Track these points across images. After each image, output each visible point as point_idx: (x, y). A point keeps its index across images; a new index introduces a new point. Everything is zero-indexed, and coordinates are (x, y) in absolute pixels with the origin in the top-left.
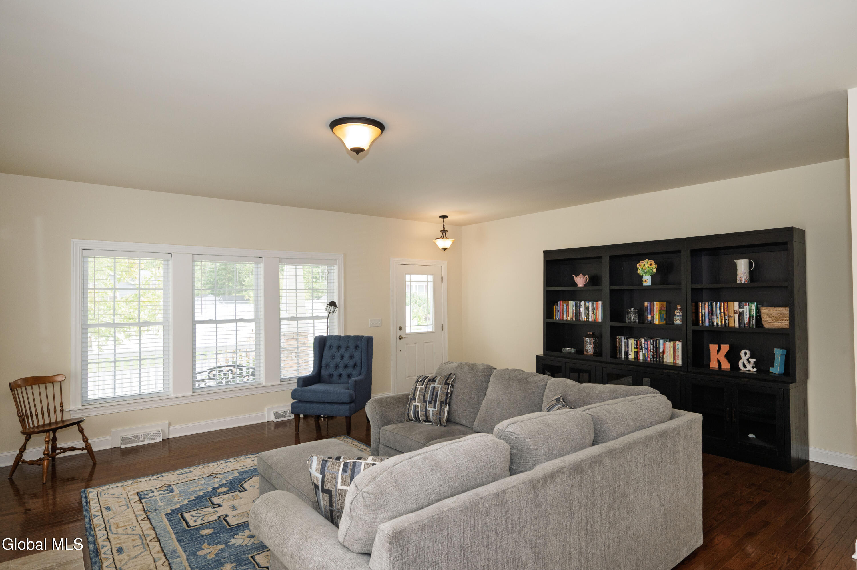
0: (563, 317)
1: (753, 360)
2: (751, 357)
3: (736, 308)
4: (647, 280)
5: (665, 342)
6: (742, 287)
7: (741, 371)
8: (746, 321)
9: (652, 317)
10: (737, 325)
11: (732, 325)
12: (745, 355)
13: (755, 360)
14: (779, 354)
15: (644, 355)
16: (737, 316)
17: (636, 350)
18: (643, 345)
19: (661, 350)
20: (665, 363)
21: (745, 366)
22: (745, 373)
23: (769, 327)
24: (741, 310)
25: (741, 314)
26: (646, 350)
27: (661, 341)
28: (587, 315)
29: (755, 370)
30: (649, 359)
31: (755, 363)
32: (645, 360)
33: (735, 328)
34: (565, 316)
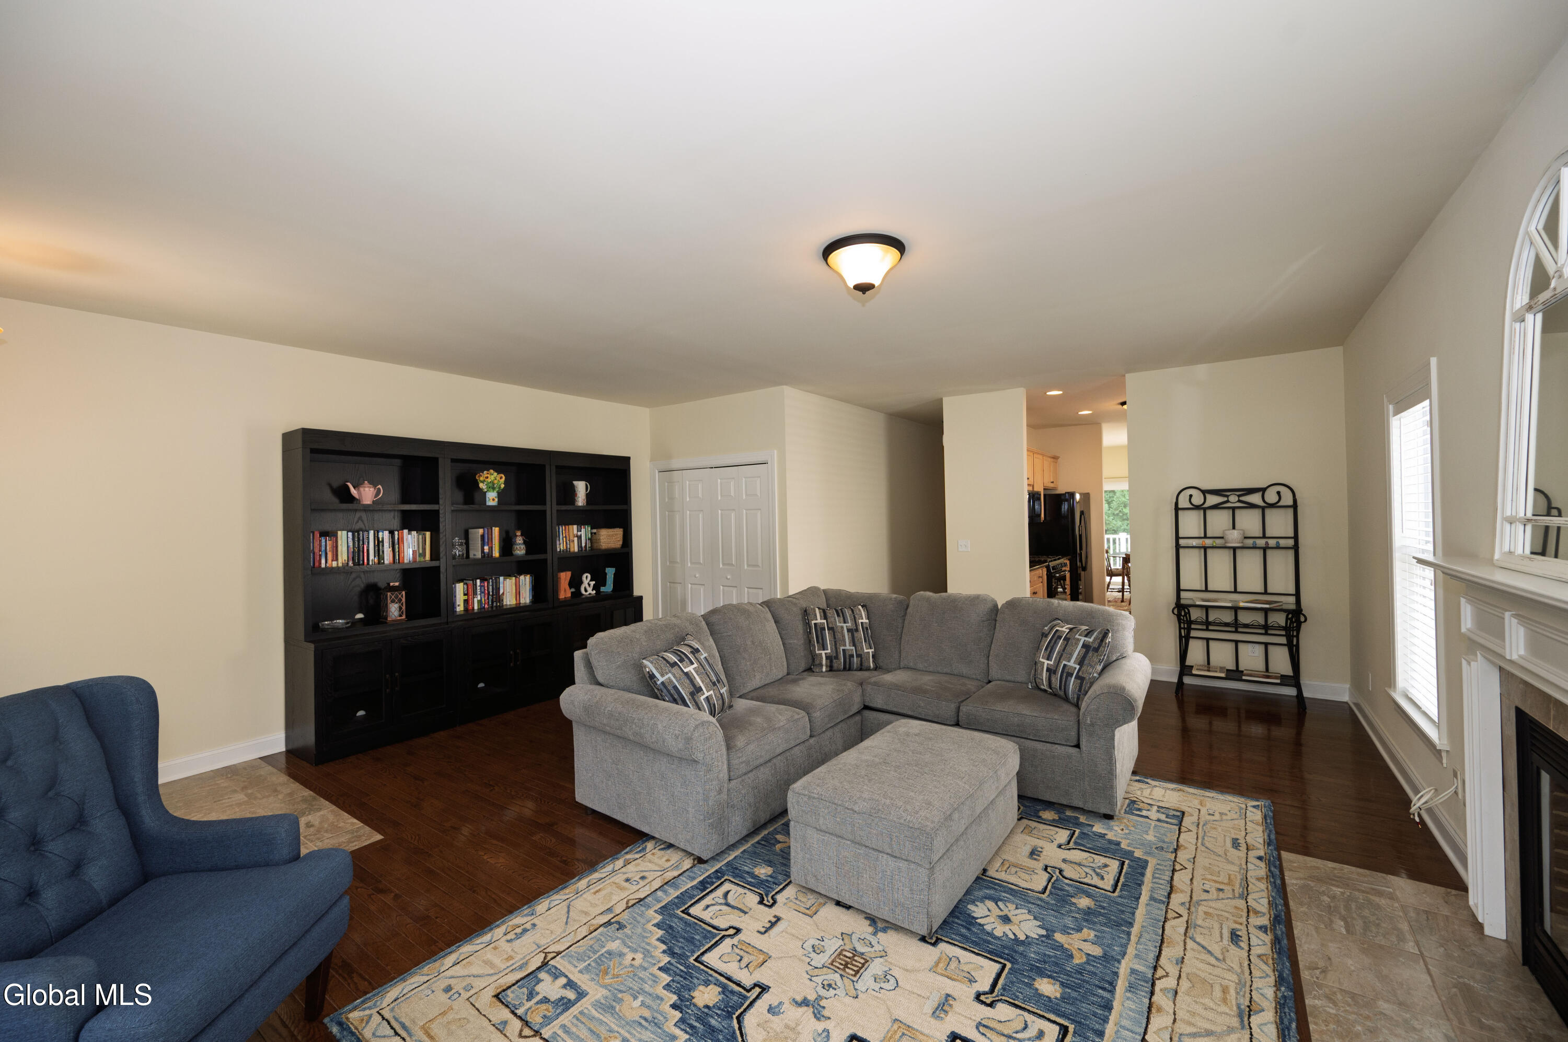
0: (320, 563)
1: (593, 583)
2: (591, 580)
3: (575, 532)
4: (492, 498)
5: (504, 579)
6: (581, 511)
7: (584, 597)
8: (583, 545)
9: (491, 549)
10: (576, 550)
11: (572, 550)
12: (586, 578)
13: (594, 582)
14: (610, 572)
15: (480, 602)
16: (576, 539)
17: (466, 597)
18: (478, 588)
19: (501, 592)
20: (505, 607)
21: (586, 591)
22: (587, 598)
23: (606, 548)
24: (579, 533)
25: (579, 538)
26: (483, 595)
27: (502, 578)
28: (379, 553)
29: (594, 592)
30: (486, 606)
31: (594, 585)
32: (481, 608)
33: (574, 553)
34: (323, 561)
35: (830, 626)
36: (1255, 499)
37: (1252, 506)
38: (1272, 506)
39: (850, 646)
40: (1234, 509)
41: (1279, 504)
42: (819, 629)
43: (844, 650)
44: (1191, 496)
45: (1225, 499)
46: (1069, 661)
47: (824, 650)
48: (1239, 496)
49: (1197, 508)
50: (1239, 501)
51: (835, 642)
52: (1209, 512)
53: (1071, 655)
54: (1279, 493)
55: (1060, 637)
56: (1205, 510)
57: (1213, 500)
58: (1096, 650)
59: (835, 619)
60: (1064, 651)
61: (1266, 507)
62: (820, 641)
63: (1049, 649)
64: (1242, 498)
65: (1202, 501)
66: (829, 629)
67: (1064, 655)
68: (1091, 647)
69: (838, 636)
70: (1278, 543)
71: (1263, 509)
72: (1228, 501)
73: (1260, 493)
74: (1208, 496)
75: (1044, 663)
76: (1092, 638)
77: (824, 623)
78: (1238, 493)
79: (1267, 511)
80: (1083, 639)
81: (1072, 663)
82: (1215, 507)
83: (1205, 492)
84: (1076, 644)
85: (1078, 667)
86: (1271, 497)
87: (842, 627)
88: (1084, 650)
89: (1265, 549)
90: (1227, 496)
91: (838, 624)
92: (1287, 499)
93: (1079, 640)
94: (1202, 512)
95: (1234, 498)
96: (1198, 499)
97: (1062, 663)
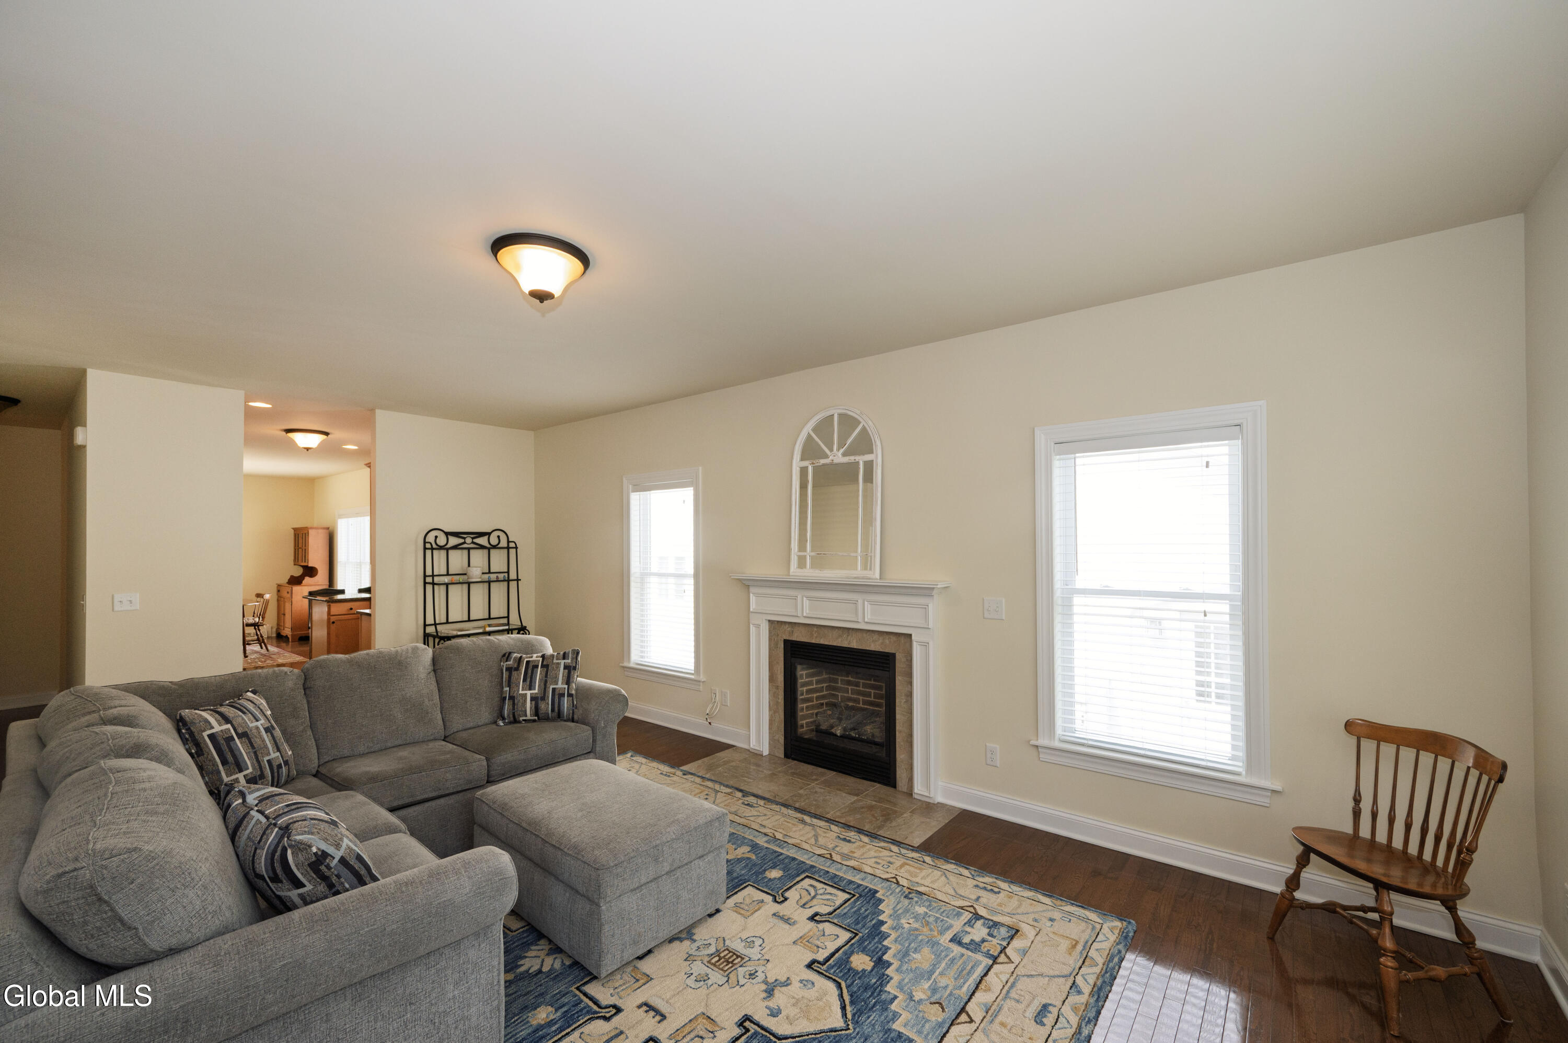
35: (240, 731)
36: (482, 541)
37: (482, 547)
38: (494, 547)
39: (274, 753)
40: (469, 549)
41: (499, 546)
42: (222, 742)
43: (269, 761)
44: (436, 537)
45: (462, 541)
46: (557, 684)
47: (241, 771)
48: (473, 538)
49: (441, 548)
50: (473, 543)
51: (255, 753)
52: (450, 552)
53: (556, 678)
54: (499, 537)
55: (537, 667)
56: (447, 550)
57: (453, 541)
58: (575, 668)
59: (243, 719)
60: (546, 676)
61: (492, 548)
62: (230, 759)
63: (528, 680)
64: (475, 540)
65: (445, 542)
66: (240, 736)
67: (549, 680)
68: (570, 666)
69: (257, 742)
70: (497, 577)
71: (489, 549)
72: (464, 543)
73: (486, 537)
74: (450, 537)
75: (526, 694)
76: (570, 659)
77: (229, 730)
78: (472, 536)
79: (492, 551)
80: (562, 662)
81: (561, 685)
82: (455, 547)
83: (447, 534)
84: (557, 668)
85: (566, 686)
86: (494, 541)
87: (257, 728)
88: (567, 671)
89: (489, 582)
90: (464, 538)
91: (251, 725)
92: (504, 543)
93: (559, 664)
94: (445, 551)
95: (469, 540)
96: (442, 541)
97: (549, 687)
